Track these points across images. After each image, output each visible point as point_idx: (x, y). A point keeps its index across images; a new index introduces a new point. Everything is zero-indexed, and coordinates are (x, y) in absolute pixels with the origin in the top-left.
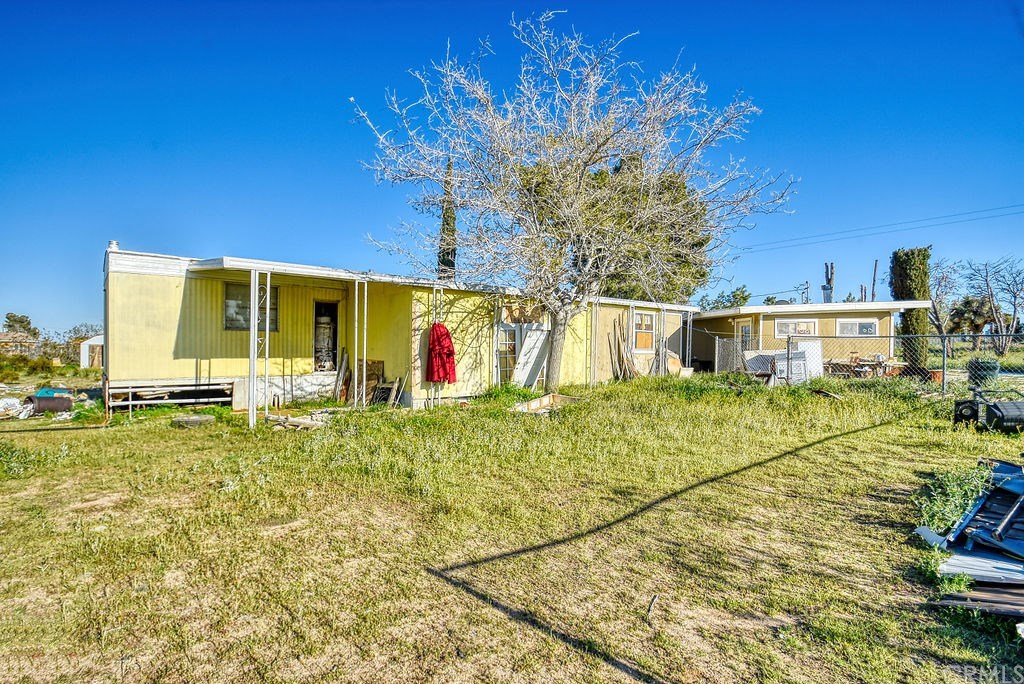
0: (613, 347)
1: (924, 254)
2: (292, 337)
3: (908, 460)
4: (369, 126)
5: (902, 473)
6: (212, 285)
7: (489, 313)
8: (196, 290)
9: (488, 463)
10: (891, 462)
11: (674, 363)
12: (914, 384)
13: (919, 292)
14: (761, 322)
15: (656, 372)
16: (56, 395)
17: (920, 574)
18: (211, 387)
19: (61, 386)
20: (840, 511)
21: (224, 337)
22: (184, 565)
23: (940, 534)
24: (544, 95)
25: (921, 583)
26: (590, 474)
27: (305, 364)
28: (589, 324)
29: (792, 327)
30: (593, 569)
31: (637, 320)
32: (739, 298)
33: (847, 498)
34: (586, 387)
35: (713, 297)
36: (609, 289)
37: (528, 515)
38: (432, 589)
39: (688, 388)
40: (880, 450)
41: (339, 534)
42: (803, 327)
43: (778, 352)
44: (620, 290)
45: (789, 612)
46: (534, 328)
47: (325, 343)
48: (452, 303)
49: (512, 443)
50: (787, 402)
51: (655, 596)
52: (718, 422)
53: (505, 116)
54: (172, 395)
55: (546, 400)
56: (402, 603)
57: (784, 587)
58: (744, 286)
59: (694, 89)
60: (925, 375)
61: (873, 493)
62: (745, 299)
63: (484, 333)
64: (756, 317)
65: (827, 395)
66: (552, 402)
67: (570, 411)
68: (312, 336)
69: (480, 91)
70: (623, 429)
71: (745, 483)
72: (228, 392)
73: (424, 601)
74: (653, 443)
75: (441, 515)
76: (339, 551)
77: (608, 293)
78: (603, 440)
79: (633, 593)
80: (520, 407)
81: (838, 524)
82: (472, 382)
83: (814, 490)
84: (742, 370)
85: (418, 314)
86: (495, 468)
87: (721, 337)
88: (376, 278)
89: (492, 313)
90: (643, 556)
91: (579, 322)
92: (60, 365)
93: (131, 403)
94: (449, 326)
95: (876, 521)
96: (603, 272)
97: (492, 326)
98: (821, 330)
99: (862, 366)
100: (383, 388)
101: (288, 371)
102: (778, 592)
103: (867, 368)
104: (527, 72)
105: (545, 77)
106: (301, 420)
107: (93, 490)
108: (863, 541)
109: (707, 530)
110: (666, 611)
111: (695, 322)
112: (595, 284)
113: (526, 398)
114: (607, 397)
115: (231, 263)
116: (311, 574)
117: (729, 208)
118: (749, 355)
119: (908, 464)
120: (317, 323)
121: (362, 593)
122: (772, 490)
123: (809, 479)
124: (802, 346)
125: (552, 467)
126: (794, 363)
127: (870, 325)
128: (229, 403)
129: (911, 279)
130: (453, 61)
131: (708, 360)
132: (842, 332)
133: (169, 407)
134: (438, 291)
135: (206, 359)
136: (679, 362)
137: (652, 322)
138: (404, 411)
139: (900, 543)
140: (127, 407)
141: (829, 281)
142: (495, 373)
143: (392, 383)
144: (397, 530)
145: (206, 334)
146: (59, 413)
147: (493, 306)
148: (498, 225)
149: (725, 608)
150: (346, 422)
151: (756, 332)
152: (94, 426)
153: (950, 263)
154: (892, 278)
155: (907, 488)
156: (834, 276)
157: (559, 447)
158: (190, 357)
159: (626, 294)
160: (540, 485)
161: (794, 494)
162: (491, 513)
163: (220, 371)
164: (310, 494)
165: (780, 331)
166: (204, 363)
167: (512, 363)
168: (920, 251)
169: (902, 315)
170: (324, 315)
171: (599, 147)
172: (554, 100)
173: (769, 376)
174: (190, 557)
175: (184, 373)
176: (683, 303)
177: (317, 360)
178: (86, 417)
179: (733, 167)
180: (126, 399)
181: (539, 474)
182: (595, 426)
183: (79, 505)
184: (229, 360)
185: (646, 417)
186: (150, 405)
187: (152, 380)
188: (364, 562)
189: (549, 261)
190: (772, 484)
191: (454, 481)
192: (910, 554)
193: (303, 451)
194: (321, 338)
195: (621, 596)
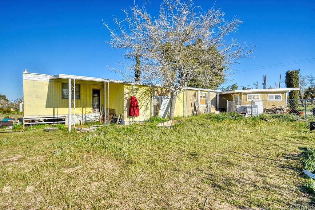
0: (192, 104)
1: (297, 72)
2: (85, 101)
3: (296, 143)
4: (108, 29)
5: (295, 148)
6: (58, 84)
7: (150, 93)
8: (52, 86)
9: (148, 145)
10: (290, 144)
11: (213, 109)
12: (294, 116)
13: (295, 85)
14: (242, 95)
15: (207, 112)
16: (9, 121)
17: (307, 189)
18: (58, 118)
19: (12, 118)
20: (274, 163)
21: (62, 101)
22: (34, 184)
23: (312, 173)
24: (168, 18)
25: (307, 193)
26: (183, 149)
27: (90, 109)
28: (184, 96)
29: (252, 97)
30: (183, 187)
31: (200, 95)
32: (235, 87)
33: (276, 158)
34: (183, 117)
35: (226, 87)
36: (191, 85)
37: (161, 164)
38: (123, 195)
39: (218, 118)
40: (285, 140)
41: (92, 172)
42: (256, 97)
43: (248, 105)
44: (195, 85)
45: (258, 206)
46: (166, 98)
47: (96, 103)
48: (138, 89)
49: (157, 137)
50: (252, 122)
51: (207, 199)
52: (229, 130)
53: (155, 25)
54: (45, 121)
55: (170, 122)
56: (110, 201)
57: (256, 195)
58: (236, 84)
59: (220, 14)
60: (298, 113)
61: (285, 156)
62: (236, 88)
63: (149, 99)
64: (240, 94)
65: (265, 120)
66: (172, 122)
67: (178, 126)
68: (92, 101)
69: (146, 16)
70: (195, 132)
71: (239, 152)
72: (64, 119)
73: (119, 200)
74: (206, 137)
75: (129, 164)
76: (91, 178)
77: (191, 86)
78: (189, 136)
79: (198, 197)
80: (161, 125)
81: (273, 168)
82: (145, 115)
83: (264, 155)
84: (236, 112)
85: (126, 93)
86: (150, 146)
87: (229, 100)
88: (112, 81)
89: (152, 93)
90: (202, 182)
91: (181, 95)
92: (13, 111)
93: (31, 123)
94: (137, 97)
95: (287, 166)
96: (189, 79)
97: (151, 97)
98: (262, 98)
99: (276, 110)
100: (115, 118)
101: (84, 112)
102: (253, 197)
103: (278, 111)
104: (162, 10)
105: (168, 11)
106: (86, 129)
107: (11, 154)
108: (284, 175)
109: (225, 171)
110: (211, 205)
111: (220, 95)
112: (186, 82)
113: (163, 121)
114: (190, 121)
115: (61, 76)
116: (79, 188)
117: (231, 56)
118: (238, 106)
119: (296, 145)
120: (93, 96)
121: (96, 196)
122: (248, 154)
123: (261, 150)
124: (256, 103)
125: (170, 146)
126: (254, 109)
127: (279, 96)
128: (64, 123)
129: (293, 81)
130: (137, 6)
131: (224, 108)
132: (269, 98)
133: (44, 124)
134: (133, 85)
135: (56, 108)
136: (214, 109)
137: (205, 96)
138: (121, 126)
139: (297, 176)
140: (30, 125)
141: (265, 81)
142: (152, 113)
143: (118, 116)
144: (113, 170)
145: (56, 100)
146: (9, 127)
147: (152, 90)
148: (153, 63)
149: (234, 204)
150: (101, 130)
151: (241, 99)
152: (19, 131)
153: (304, 76)
154: (286, 80)
155: (297, 154)
156: (266, 80)
157: (173, 139)
158: (51, 107)
159: (197, 86)
160: (166, 153)
161: (257, 156)
162: (148, 164)
163: (61, 112)
164: (85, 156)
165: (249, 98)
166: (56, 109)
167: (158, 109)
168: (296, 71)
169: (290, 93)
170: (96, 94)
171: (187, 35)
172: (172, 20)
173: (245, 114)
174: (37, 181)
175: (49, 113)
176: (216, 89)
177: (93, 108)
178: (17, 128)
179: (233, 42)
180: (30, 122)
181: (166, 148)
182: (186, 131)
183: (5, 160)
184: (64, 108)
185: (203, 128)
186: (38, 124)
187: (38, 116)
188: (99, 183)
189: (170, 75)
190: (248, 152)
191: (135, 151)
192: (302, 180)
193: (85, 140)
194: (95, 101)
195: (194, 199)
